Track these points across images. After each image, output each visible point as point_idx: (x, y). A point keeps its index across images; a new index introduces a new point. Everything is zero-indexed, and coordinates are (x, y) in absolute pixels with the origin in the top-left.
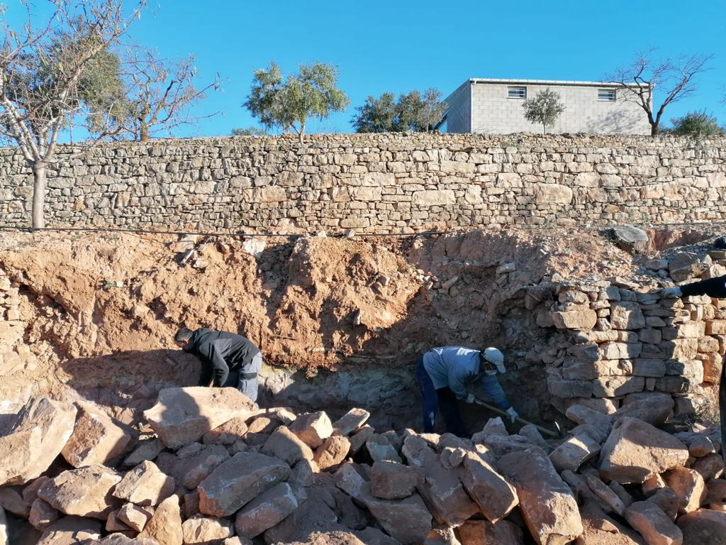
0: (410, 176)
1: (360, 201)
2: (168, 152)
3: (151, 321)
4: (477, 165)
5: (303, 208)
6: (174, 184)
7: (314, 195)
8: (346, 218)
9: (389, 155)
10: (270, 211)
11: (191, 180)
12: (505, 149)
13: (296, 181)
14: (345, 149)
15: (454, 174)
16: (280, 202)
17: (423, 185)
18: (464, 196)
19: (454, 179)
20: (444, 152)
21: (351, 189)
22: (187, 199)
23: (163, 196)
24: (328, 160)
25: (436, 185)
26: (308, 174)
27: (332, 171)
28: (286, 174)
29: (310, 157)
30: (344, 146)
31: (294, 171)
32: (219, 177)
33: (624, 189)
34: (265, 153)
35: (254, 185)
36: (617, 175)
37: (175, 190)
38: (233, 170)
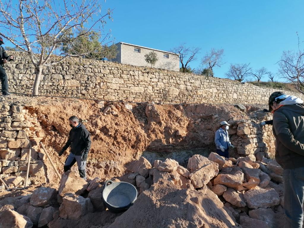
0: (129, 81)
1: (111, 89)
2: (17, 58)
3: (102, 136)
4: (151, 78)
5: (88, 90)
6: (21, 75)
7: (93, 85)
8: (106, 95)
9: (121, 71)
10: (72, 90)
11: (30, 73)
12: (159, 74)
13: (84, 78)
14: (105, 67)
15: (143, 81)
16: (77, 87)
17: (133, 84)
18: (147, 90)
19: (144, 83)
20: (140, 72)
21: (108, 84)
22: (29, 82)
23: (15, 80)
24: (98, 71)
25: (138, 85)
26: (90, 76)
27: (100, 76)
28: (79, 75)
29: (90, 69)
30: (104, 66)
31: (83, 74)
32: (46, 73)
33: (192, 91)
34: (69, 65)
35: (64, 78)
36: (190, 86)
37: (22, 78)
38: (53, 71)
